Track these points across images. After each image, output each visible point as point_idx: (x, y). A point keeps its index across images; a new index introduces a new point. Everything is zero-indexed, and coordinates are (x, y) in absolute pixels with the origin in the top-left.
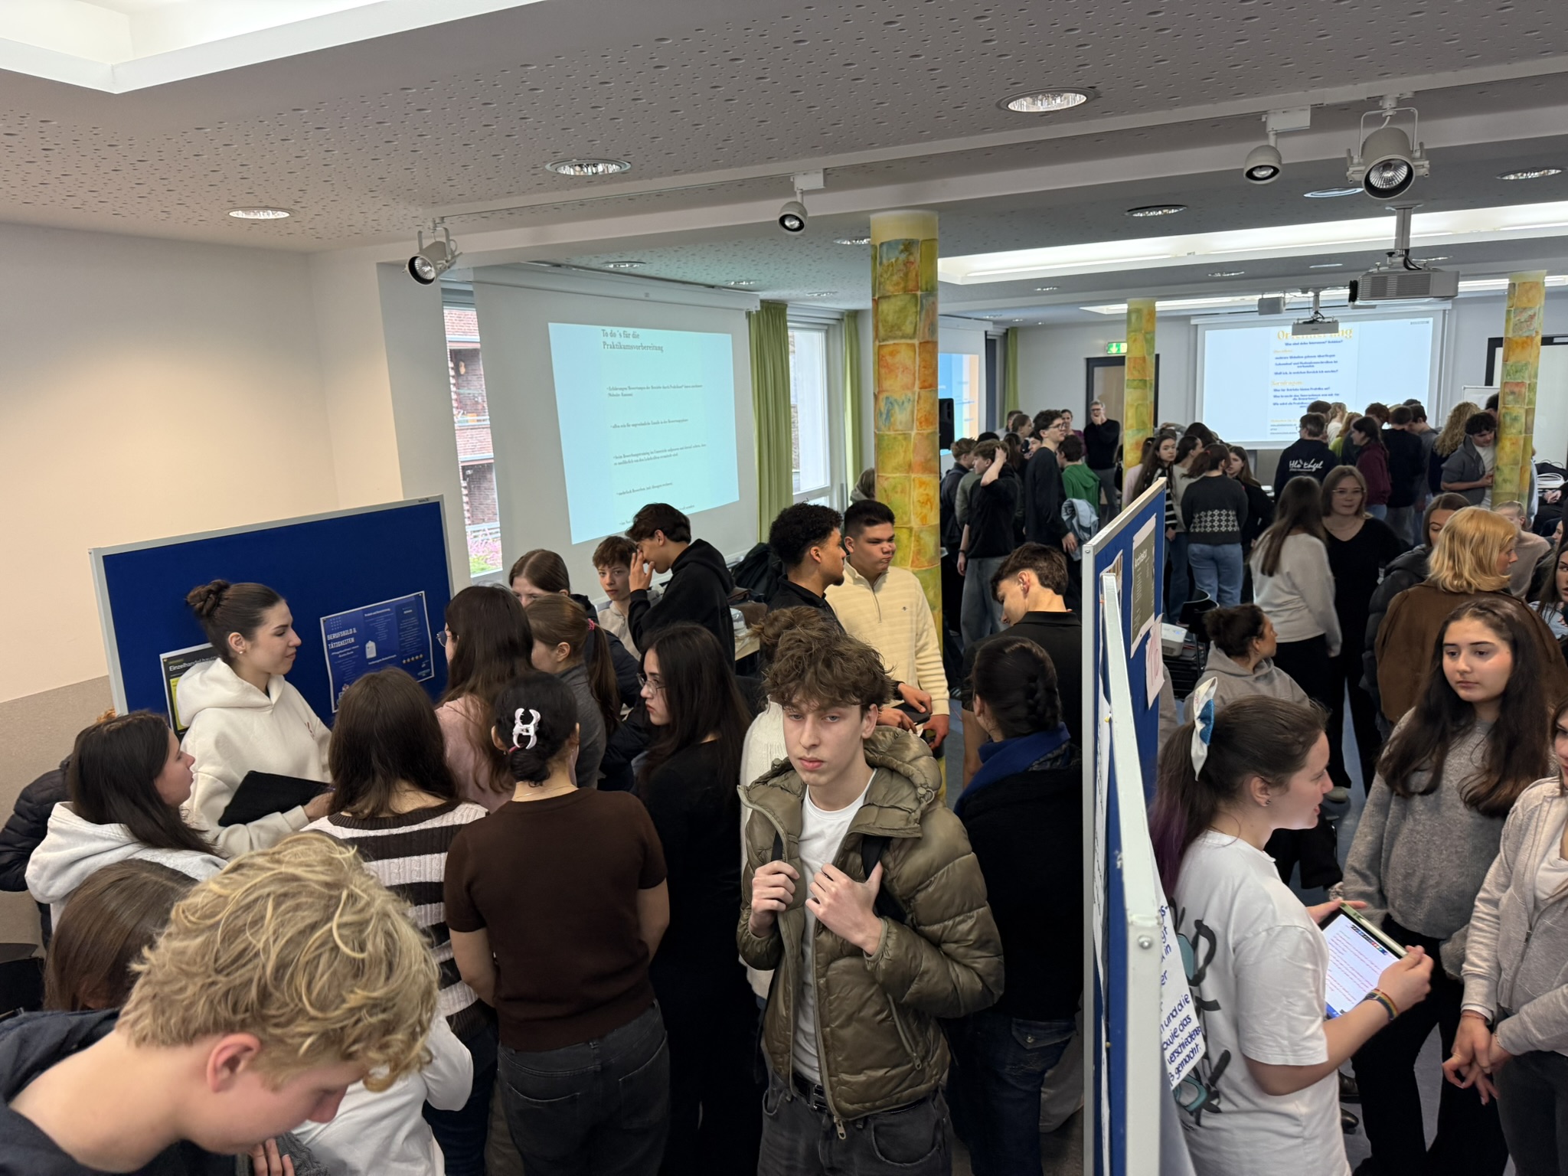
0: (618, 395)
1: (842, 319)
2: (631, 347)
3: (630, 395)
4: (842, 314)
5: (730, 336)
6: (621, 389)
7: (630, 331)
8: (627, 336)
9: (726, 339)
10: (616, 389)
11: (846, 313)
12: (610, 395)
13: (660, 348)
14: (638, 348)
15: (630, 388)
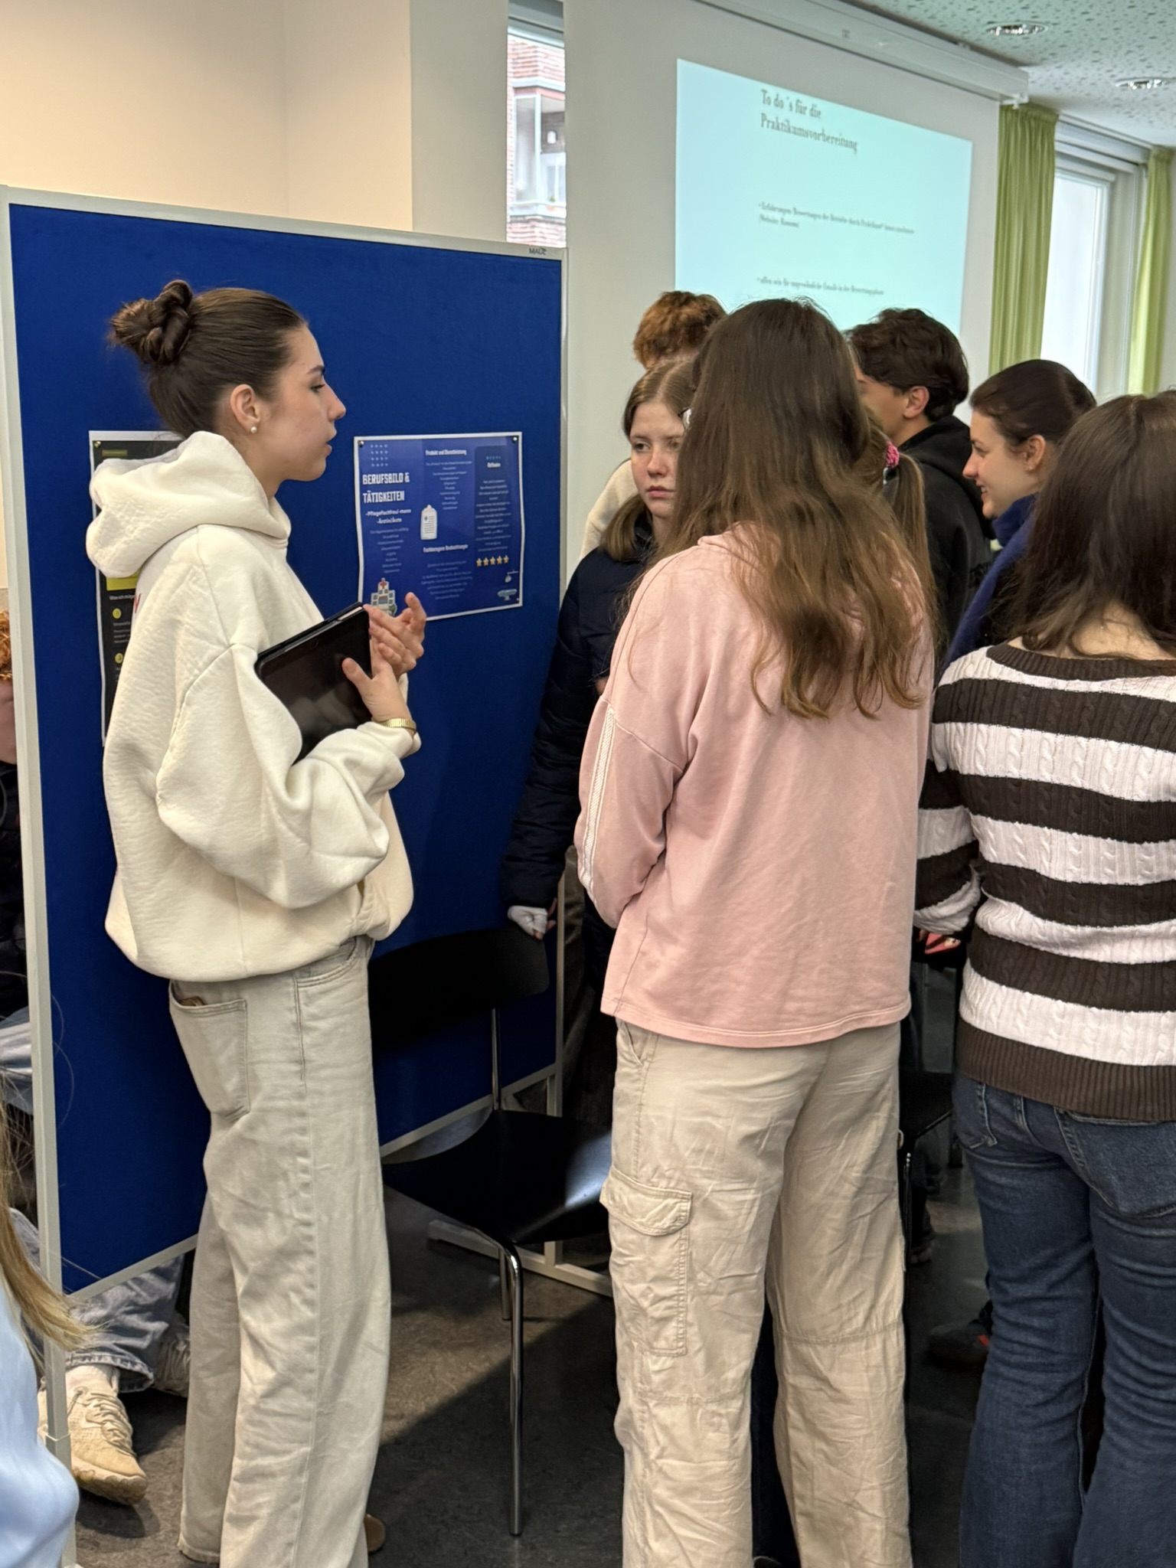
0: (774, 221)
1: (1145, 166)
2: (805, 133)
3: (795, 225)
4: (1146, 151)
5: (968, 146)
6: (781, 210)
7: (807, 101)
8: (802, 110)
9: (961, 151)
10: (773, 209)
11: (1154, 152)
12: (762, 218)
13: (853, 145)
14: (816, 136)
15: (796, 212)
